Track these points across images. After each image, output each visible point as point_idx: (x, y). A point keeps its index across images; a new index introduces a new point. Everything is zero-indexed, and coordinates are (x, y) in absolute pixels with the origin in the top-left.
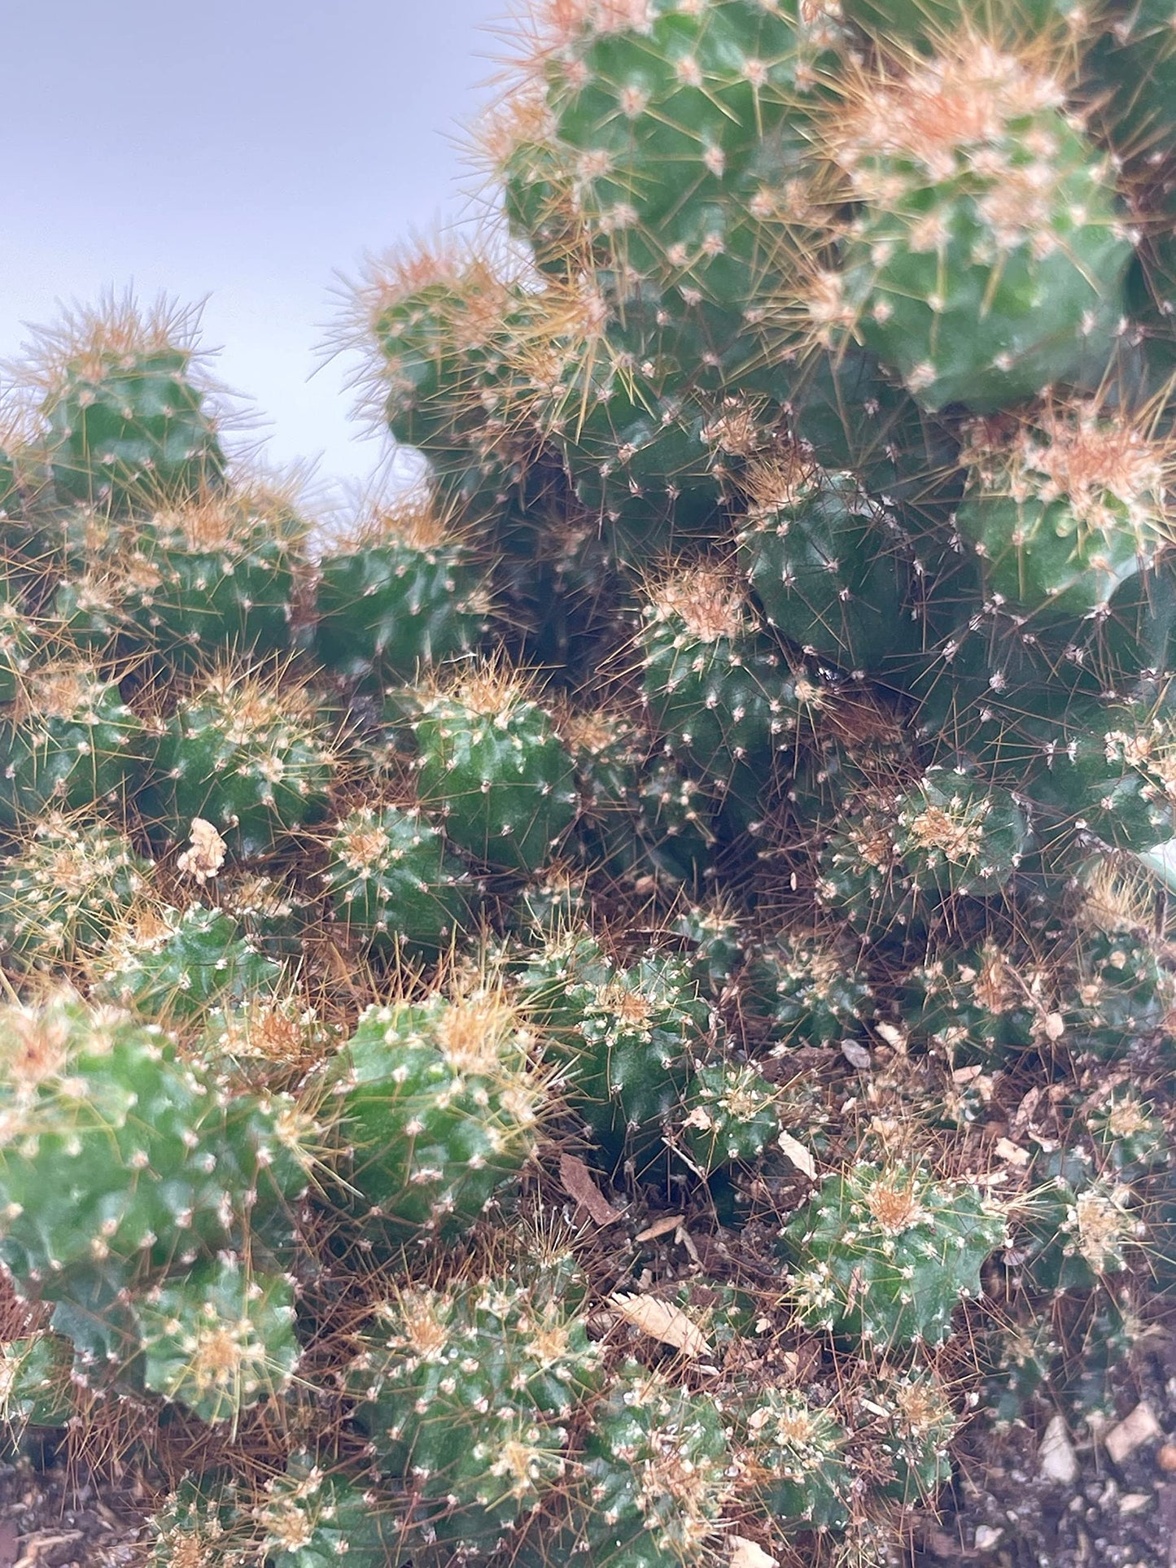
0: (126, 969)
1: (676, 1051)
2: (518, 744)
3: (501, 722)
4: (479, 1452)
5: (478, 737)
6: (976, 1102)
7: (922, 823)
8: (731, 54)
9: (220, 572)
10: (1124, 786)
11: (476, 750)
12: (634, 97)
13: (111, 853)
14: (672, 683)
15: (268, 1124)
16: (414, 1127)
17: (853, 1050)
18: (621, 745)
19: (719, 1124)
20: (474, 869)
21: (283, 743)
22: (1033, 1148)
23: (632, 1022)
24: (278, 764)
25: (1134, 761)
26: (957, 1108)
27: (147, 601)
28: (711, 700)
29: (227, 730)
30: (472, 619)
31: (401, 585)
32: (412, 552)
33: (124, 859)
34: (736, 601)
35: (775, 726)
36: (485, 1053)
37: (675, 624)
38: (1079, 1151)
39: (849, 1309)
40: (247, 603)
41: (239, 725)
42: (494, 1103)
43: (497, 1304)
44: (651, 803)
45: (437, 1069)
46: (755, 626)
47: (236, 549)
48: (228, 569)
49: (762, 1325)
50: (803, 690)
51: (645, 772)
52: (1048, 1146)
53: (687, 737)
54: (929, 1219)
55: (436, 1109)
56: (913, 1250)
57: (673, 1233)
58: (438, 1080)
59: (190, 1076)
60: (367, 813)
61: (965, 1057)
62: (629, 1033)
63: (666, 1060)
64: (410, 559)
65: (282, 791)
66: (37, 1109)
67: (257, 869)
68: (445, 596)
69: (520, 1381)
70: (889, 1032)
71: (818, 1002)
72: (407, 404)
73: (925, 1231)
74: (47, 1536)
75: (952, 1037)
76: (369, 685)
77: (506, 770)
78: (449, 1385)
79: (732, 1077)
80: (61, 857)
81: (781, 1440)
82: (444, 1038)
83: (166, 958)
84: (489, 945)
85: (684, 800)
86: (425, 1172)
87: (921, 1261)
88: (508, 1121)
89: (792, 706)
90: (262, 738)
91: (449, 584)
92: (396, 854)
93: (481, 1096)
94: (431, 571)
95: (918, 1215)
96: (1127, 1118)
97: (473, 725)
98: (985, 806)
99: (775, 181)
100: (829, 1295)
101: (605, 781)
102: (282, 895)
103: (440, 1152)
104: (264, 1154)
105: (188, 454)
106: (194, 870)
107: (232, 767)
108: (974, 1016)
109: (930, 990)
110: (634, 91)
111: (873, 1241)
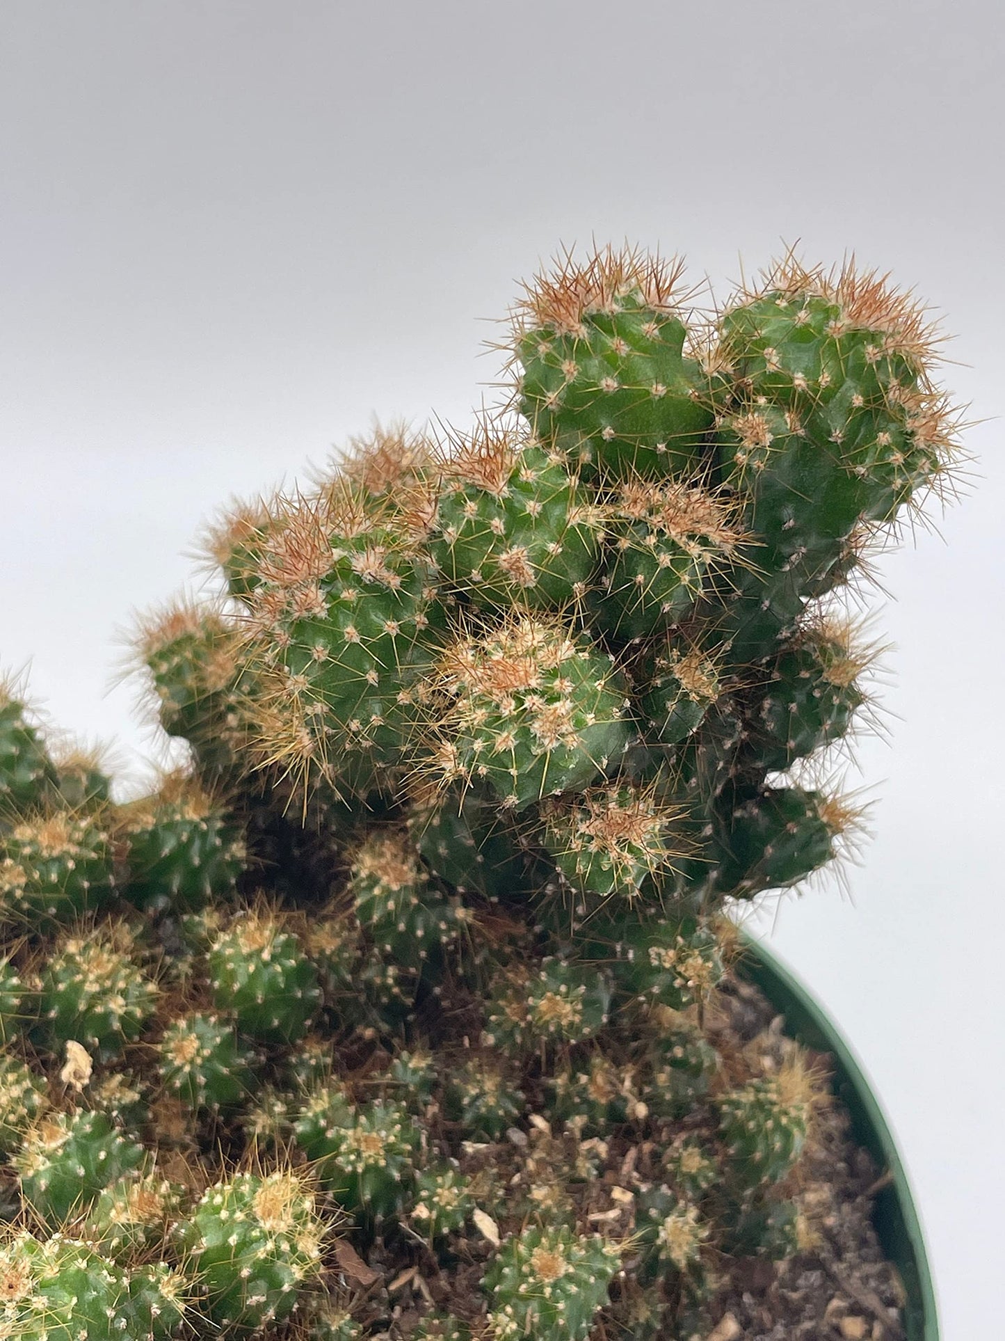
0: (42, 1168)
1: (403, 1166)
2: (279, 969)
3: (266, 956)
5: (252, 968)
6: (596, 1161)
7: (543, 1004)
8: (376, 618)
9: (66, 868)
10: (662, 978)
11: (253, 977)
12: (320, 651)
13: (18, 1082)
14: (375, 918)
15: (154, 1288)
16: (245, 1273)
17: (516, 1136)
18: (344, 946)
19: (434, 1214)
20: (255, 1048)
21: (121, 985)
22: (636, 1191)
23: (373, 1154)
24: (121, 1001)
25: (667, 965)
26: (586, 1168)
27: (19, 893)
28: (402, 927)
29: (83, 982)
30: (235, 863)
31: (183, 849)
32: (191, 822)
33: (27, 1084)
34: (411, 859)
35: (444, 939)
36: (285, 1217)
37: (373, 880)
38: (664, 1189)
39: (527, 1332)
40: (86, 884)
41: (91, 977)
42: (294, 1249)
44: (369, 985)
45: (255, 1233)
46: (424, 877)
47: (74, 850)
48: (71, 865)
50: (460, 913)
51: (362, 963)
52: (644, 1188)
53: (388, 947)
54: (571, 1270)
55: (258, 1259)
56: (563, 1290)
57: (411, 1282)
58: (257, 1240)
59: (105, 1272)
60: (182, 1024)
61: (587, 1133)
62: (371, 1161)
63: (396, 1175)
64: (188, 828)
65: (126, 1019)
66: (19, 1320)
67: (113, 1070)
68: (215, 850)
70: (539, 1122)
71: (489, 1108)
72: (175, 717)
73: (569, 1278)
75: (577, 1122)
77: (273, 987)
79: (440, 1180)
82: (258, 1211)
83: (67, 1156)
84: (272, 1099)
85: (390, 981)
86: (255, 1298)
87: (568, 1296)
88: (303, 1259)
89: (453, 924)
90: (108, 984)
91: (218, 842)
92: (206, 1052)
93: (285, 1246)
94: (204, 836)
95: (564, 1268)
96: (693, 1161)
97: (248, 958)
98: (582, 989)
99: (411, 684)
100: (514, 1326)
101: (337, 972)
102: (131, 1085)
103: (262, 1284)
104: (155, 1310)
105: (32, 777)
106: (73, 1081)
107: (91, 1007)
108: (591, 1106)
109: (560, 1091)
110: (319, 648)
111: (538, 1288)
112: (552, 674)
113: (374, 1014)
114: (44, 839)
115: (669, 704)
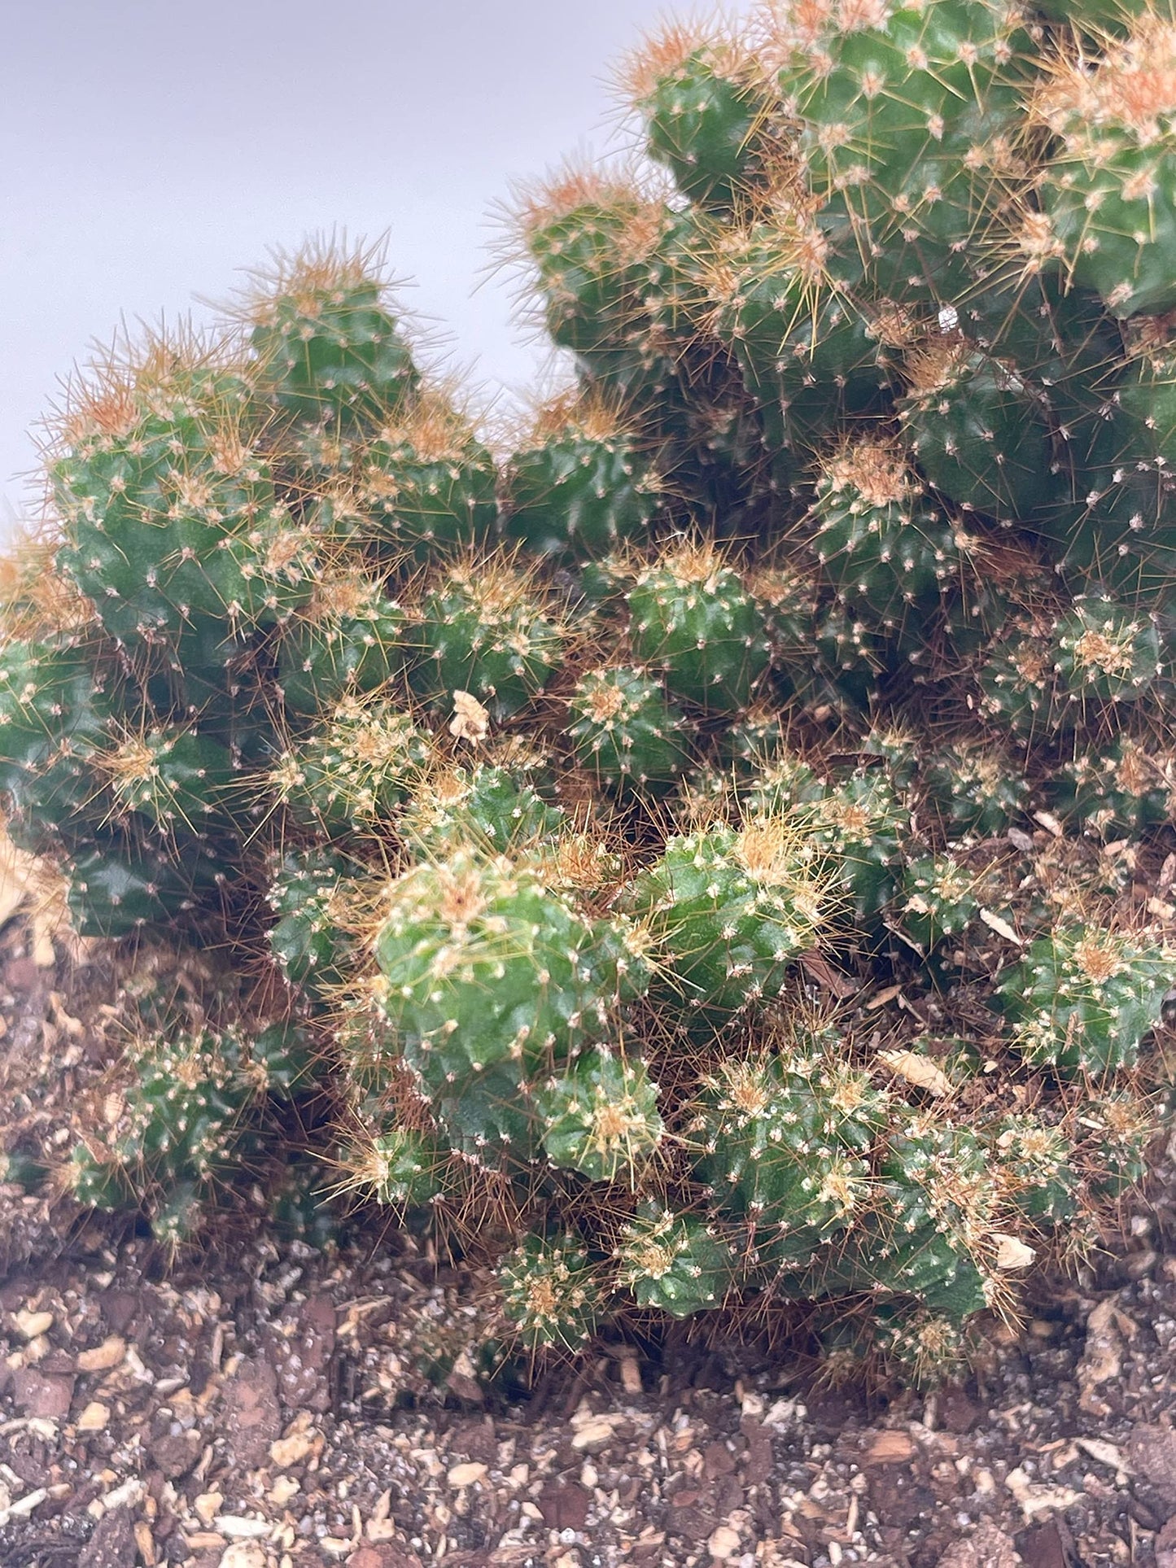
0: (441, 824)
1: (891, 851)
2: (726, 606)
3: (710, 588)
4: (807, 1184)
5: (692, 603)
6: (1124, 870)
7: (1080, 646)
8: (947, 40)
9: (448, 478)
11: (691, 614)
12: (871, 80)
13: (403, 726)
14: (850, 544)
15: (617, 940)
16: (729, 932)
17: (1018, 837)
18: (795, 598)
19: (934, 908)
20: (692, 713)
21: (524, 621)
23: (854, 831)
24: (525, 640)
26: (1112, 876)
27: (389, 507)
28: (885, 555)
29: (478, 614)
30: (650, 497)
31: (586, 473)
32: (591, 443)
33: (412, 731)
34: (901, 468)
35: (941, 573)
36: (776, 866)
37: (849, 493)
39: (1068, 1044)
40: (471, 502)
41: (486, 609)
42: (789, 908)
43: (801, 1068)
44: (828, 646)
45: (741, 884)
46: (918, 489)
47: (455, 455)
48: (454, 474)
49: (991, 1066)
50: (962, 540)
51: (820, 618)
53: (862, 588)
54: (1127, 968)
55: (745, 916)
56: (1116, 994)
57: (895, 999)
58: (744, 892)
59: (565, 907)
60: (600, 674)
61: (1113, 833)
62: (854, 840)
63: (884, 859)
64: (590, 450)
65: (531, 661)
66: (470, 944)
67: (510, 729)
68: (624, 478)
69: (830, 1127)
70: (1046, 819)
71: (986, 799)
72: (570, 313)
73: (1124, 978)
74: (364, 1303)
75: (1102, 817)
76: (567, 561)
77: (717, 628)
78: (776, 1134)
79: (939, 868)
80: (361, 735)
81: (1025, 1154)
82: (744, 858)
83: (471, 812)
84: (710, 776)
85: (857, 640)
86: (738, 967)
87: (1123, 1002)
88: (801, 921)
89: (954, 553)
90: (508, 618)
91: (627, 469)
92: (633, 707)
93: (779, 903)
94: (610, 459)
95: (1118, 966)
97: (685, 592)
98: (1133, 627)
99: (984, 139)
100: (1052, 1036)
101: (786, 629)
102: (536, 748)
103: (747, 950)
104: (621, 965)
105: (395, 374)
106: (466, 735)
107: (489, 641)
108: (1118, 799)
109: (1081, 780)
110: (872, 76)
111: (1086, 988)
113: (830, 689)
114: (420, 443)
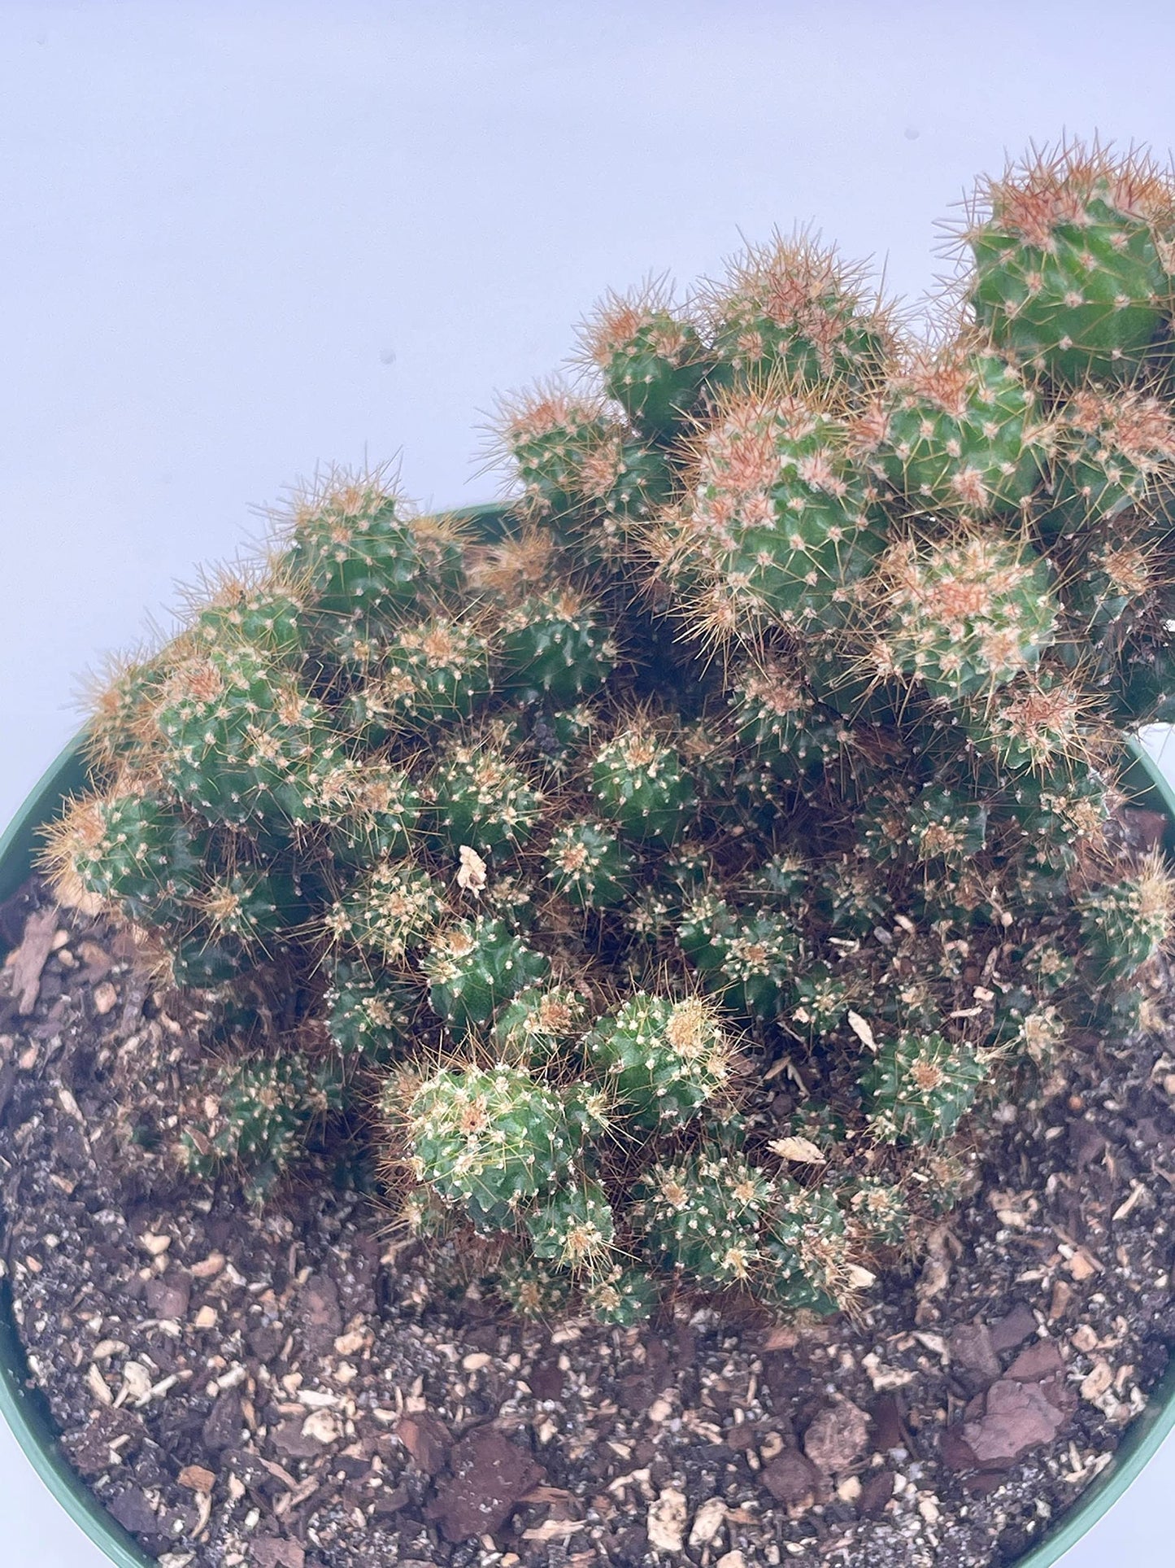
0: (454, 976)
1: (783, 974)
2: (664, 785)
3: (652, 773)
4: (714, 1257)
5: (638, 785)
6: (959, 961)
7: (925, 832)
9: (452, 678)
10: (1050, 821)
11: (638, 793)
12: (765, 558)
13: (421, 890)
14: (758, 737)
15: (583, 1108)
16: (661, 1092)
17: (882, 935)
19: (814, 1018)
21: (511, 795)
22: (997, 990)
23: (757, 964)
24: (512, 811)
25: (1057, 811)
26: (950, 969)
27: (408, 702)
28: (785, 748)
29: (477, 793)
30: (606, 662)
31: (558, 647)
32: (563, 622)
33: (430, 891)
34: (798, 686)
35: (826, 759)
36: (695, 1043)
37: (757, 703)
38: (1024, 988)
39: (904, 1132)
40: (470, 693)
41: (484, 788)
42: (704, 1071)
43: (712, 1171)
44: (743, 791)
45: (670, 1058)
46: (810, 702)
47: (459, 659)
48: (457, 675)
49: (850, 1134)
50: (843, 736)
51: (737, 768)
52: (1005, 989)
54: (948, 1080)
55: (673, 1081)
56: (940, 1098)
57: (785, 1070)
58: (672, 1064)
59: (545, 1100)
60: (569, 832)
61: (953, 935)
62: (756, 971)
63: (779, 983)
64: (560, 628)
65: (518, 829)
66: (481, 1152)
67: (504, 872)
68: (587, 650)
69: (731, 1216)
70: (904, 922)
71: (859, 910)
73: (946, 1086)
75: (943, 926)
77: (657, 800)
78: (693, 1224)
79: (819, 987)
80: (393, 896)
81: (871, 1208)
82: (672, 1037)
83: (476, 964)
85: (764, 788)
86: (668, 1113)
87: (944, 1103)
88: (712, 1079)
89: (835, 745)
90: (499, 795)
91: (590, 642)
92: (594, 861)
93: (697, 1070)
94: (576, 635)
95: (942, 1078)
96: (1052, 962)
97: (632, 774)
98: (965, 820)
100: (893, 1127)
101: (711, 779)
102: (521, 887)
103: (675, 1101)
104: (585, 1128)
105: (409, 577)
106: (469, 886)
107: (484, 819)
108: (956, 913)
109: (928, 898)
110: (765, 554)
111: (915, 1096)
112: (999, 600)
113: (746, 815)
114: (429, 649)
115: (1097, 598)
